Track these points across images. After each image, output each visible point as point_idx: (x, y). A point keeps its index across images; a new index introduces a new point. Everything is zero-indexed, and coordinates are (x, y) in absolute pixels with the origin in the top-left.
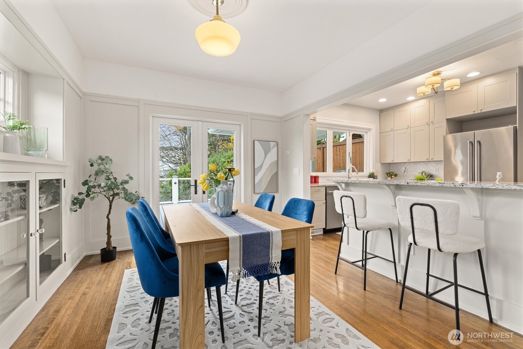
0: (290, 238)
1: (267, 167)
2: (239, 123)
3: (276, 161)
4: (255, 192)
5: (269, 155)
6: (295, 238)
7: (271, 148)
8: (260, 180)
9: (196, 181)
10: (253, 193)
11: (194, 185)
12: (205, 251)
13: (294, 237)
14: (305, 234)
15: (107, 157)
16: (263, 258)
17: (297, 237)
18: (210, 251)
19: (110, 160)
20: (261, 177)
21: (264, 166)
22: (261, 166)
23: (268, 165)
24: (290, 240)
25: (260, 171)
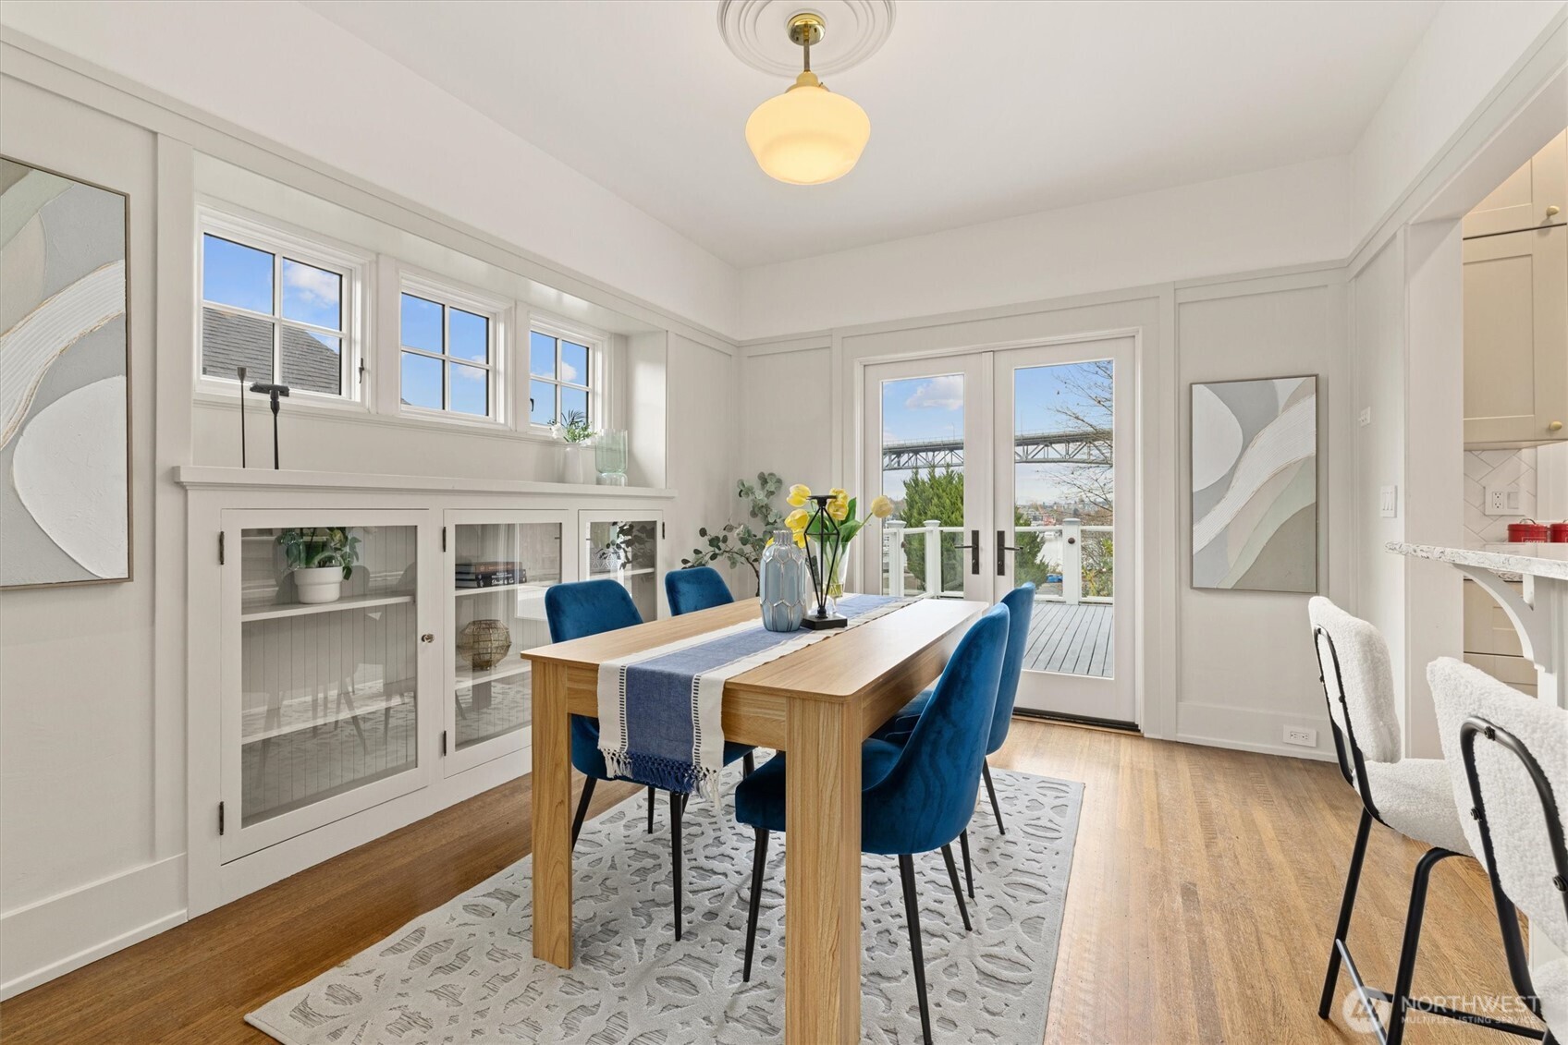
0: (766, 714)
1: (1258, 484)
2: (1127, 330)
3: (1308, 458)
4: (1194, 586)
5: (1265, 438)
6: (784, 719)
7: (1280, 409)
8: (1220, 540)
9: (975, 534)
10: (1185, 588)
11: (971, 545)
12: (568, 684)
13: (782, 716)
14: (822, 716)
15: (771, 474)
16: (677, 743)
17: (790, 718)
18: (576, 686)
19: (775, 480)
20: (1223, 525)
21: (1238, 483)
22: (1225, 483)
23: (1265, 477)
24: (766, 719)
25: (1218, 502)
